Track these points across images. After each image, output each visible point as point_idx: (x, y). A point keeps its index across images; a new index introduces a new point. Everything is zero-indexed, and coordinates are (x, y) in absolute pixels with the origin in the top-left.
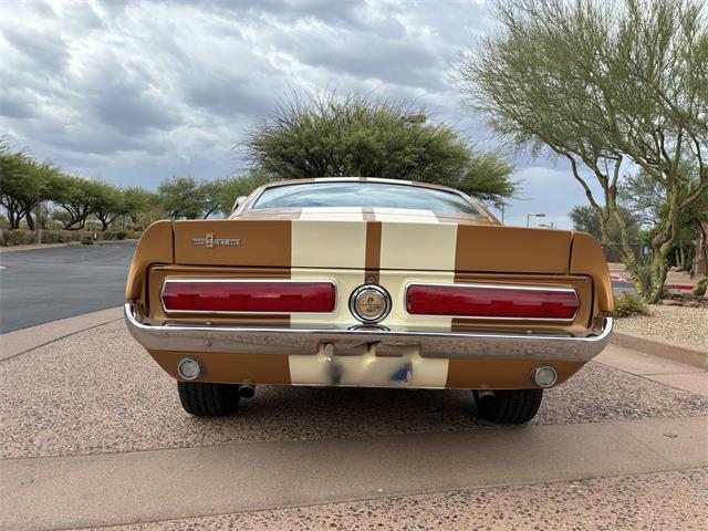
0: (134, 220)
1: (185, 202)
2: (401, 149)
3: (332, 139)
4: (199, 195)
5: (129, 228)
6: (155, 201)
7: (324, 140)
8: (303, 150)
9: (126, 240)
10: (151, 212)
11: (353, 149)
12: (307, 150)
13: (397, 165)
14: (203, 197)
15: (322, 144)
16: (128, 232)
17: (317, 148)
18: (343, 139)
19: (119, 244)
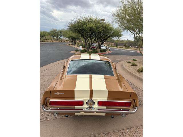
0: (45, 38)
1: (55, 34)
2: (99, 28)
3: (85, 26)
4: (58, 33)
5: (44, 39)
6: (49, 34)
7: (83, 26)
8: (79, 28)
9: (44, 42)
10: (49, 36)
11: (89, 28)
12: (80, 28)
13: (98, 31)
14: (59, 33)
15: (83, 27)
16: (44, 40)
17: (82, 28)
18: (87, 26)
19: (42, 43)
